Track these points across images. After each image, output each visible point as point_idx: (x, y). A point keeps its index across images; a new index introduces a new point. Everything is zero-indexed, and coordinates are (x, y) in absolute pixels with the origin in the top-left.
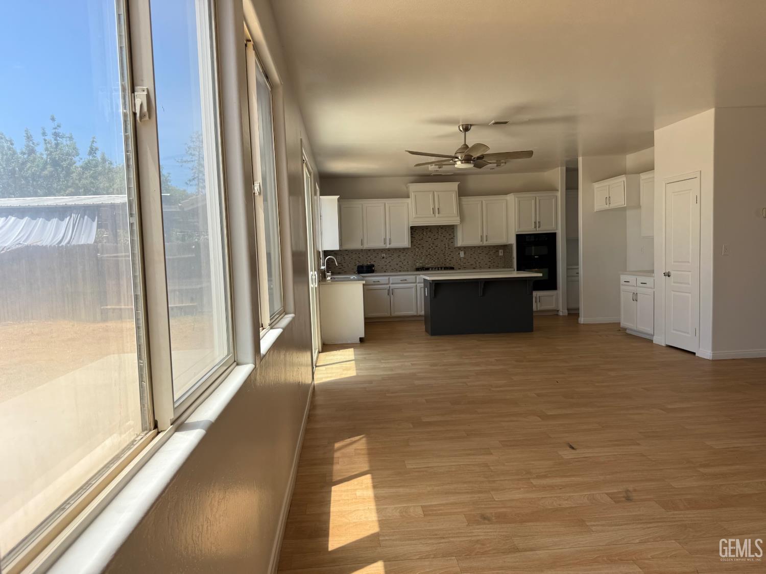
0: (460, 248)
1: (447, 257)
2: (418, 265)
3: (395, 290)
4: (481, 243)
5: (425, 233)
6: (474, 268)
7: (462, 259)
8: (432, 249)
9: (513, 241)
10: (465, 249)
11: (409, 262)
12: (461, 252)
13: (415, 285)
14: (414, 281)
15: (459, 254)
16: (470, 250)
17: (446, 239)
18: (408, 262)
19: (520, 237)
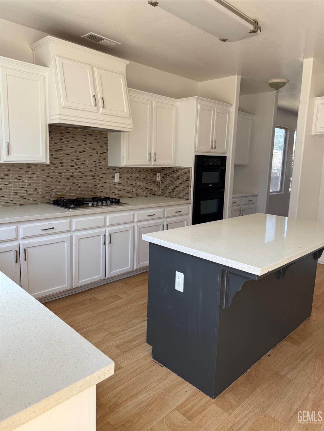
0: (114, 169)
1: (97, 181)
2: (55, 194)
3: (29, 249)
4: (149, 163)
5: (64, 140)
6: (131, 197)
7: (117, 185)
8: (76, 167)
9: (190, 164)
10: (121, 170)
11: (39, 190)
12: (116, 174)
13: (68, 235)
14: (68, 229)
15: (113, 177)
16: (126, 171)
17: (97, 153)
18: (36, 189)
19: (200, 160)
